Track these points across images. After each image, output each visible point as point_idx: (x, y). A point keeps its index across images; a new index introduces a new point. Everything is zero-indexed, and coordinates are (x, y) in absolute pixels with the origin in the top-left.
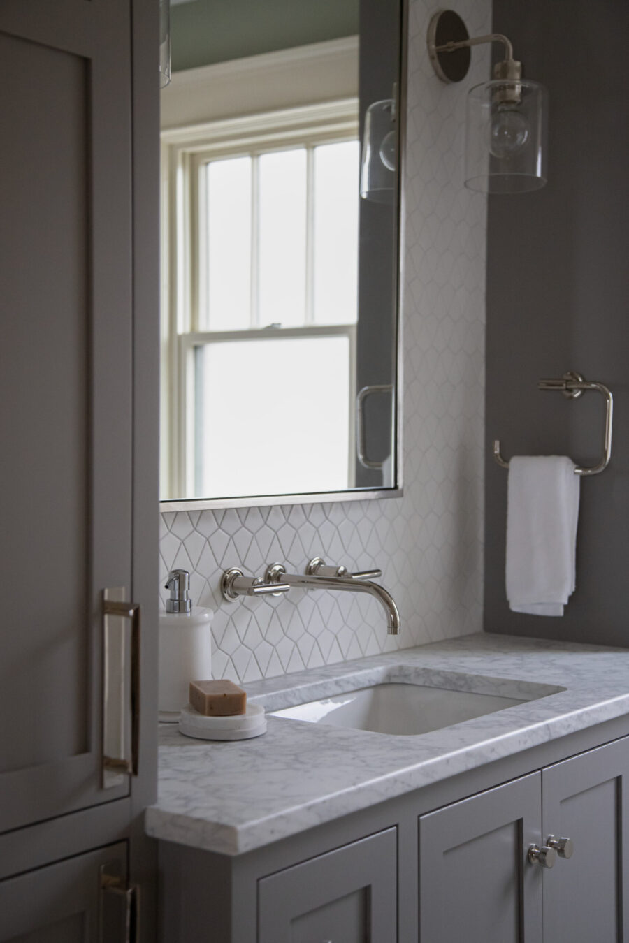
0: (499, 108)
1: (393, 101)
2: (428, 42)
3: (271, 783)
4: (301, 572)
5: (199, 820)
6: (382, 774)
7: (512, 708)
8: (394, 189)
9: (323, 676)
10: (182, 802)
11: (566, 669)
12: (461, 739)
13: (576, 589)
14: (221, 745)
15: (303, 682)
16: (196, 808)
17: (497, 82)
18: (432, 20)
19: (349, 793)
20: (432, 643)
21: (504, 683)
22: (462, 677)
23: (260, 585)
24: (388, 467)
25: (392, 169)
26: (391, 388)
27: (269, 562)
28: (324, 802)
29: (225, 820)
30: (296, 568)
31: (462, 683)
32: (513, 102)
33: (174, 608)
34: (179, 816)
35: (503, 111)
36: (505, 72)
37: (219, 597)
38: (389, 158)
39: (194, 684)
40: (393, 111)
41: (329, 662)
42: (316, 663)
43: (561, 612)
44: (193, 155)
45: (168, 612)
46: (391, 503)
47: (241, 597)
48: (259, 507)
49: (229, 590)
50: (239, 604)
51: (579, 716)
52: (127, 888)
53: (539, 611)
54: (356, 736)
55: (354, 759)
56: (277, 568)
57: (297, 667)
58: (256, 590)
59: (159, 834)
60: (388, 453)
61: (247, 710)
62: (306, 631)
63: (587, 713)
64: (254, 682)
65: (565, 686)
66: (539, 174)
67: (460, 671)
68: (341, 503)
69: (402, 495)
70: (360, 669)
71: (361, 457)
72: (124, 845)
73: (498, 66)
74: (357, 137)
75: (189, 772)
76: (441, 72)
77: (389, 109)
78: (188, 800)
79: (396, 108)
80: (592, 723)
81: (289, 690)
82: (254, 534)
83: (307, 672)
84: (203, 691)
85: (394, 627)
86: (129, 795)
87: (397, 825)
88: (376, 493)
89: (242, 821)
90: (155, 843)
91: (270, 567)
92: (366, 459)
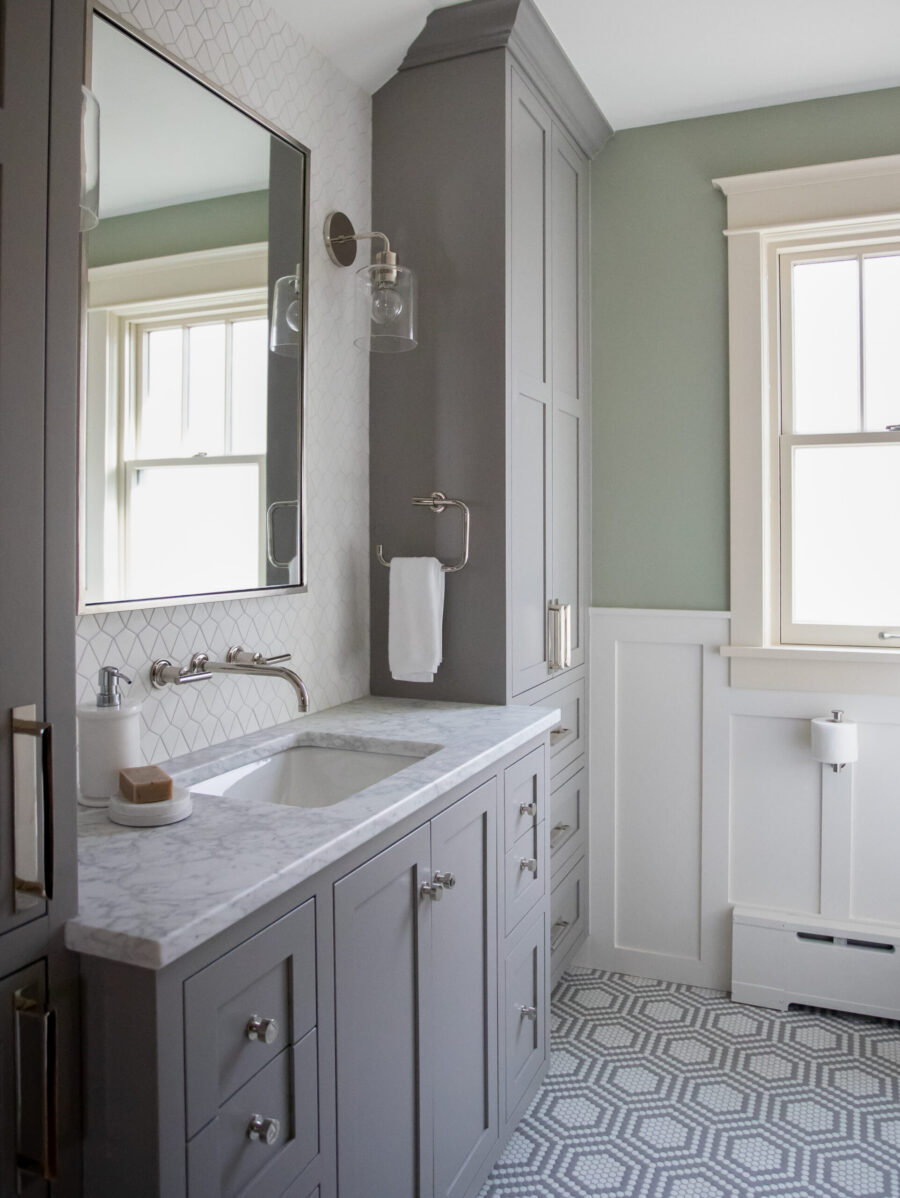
0: (380, 286)
1: (297, 277)
2: (324, 233)
3: (195, 877)
4: (221, 659)
5: (120, 935)
6: (301, 856)
7: (404, 771)
8: (298, 344)
9: (243, 746)
10: (103, 911)
11: (440, 727)
12: (368, 808)
13: (443, 660)
14: (149, 832)
15: (225, 754)
16: (119, 918)
17: (379, 266)
18: (327, 218)
19: (271, 881)
20: (331, 708)
21: (393, 743)
22: (359, 740)
23: (185, 674)
24: (293, 567)
25: (296, 330)
26: (296, 504)
27: (194, 652)
28: (248, 895)
29: (148, 933)
30: (217, 656)
31: (358, 744)
32: (391, 283)
33: (104, 702)
34: (99, 931)
35: (383, 289)
36: (384, 259)
37: (149, 685)
38: (294, 321)
39: (124, 773)
40: (296, 285)
41: (248, 732)
42: (236, 733)
43: (432, 680)
44: (137, 325)
45: (99, 706)
46: (297, 598)
47: (169, 684)
48: (185, 606)
49: (158, 678)
50: (167, 690)
51: (459, 773)
52: (46, 1012)
53: (414, 679)
54: (275, 812)
55: (274, 839)
56: (201, 657)
57: (220, 739)
58: (182, 680)
59: (78, 949)
60: (294, 555)
61: (174, 794)
62: (227, 707)
63: (464, 769)
64: (183, 756)
65: (443, 744)
66: (412, 338)
67: (358, 734)
68: (256, 598)
69: (306, 591)
70: (274, 737)
71: (270, 558)
72: (43, 963)
73: (379, 256)
74: (266, 316)
75: (115, 868)
76: (334, 257)
77: (293, 284)
78: (111, 906)
79: (299, 282)
80: (468, 776)
81: (213, 762)
82: (180, 629)
83: (228, 744)
84: (131, 780)
85: (303, 706)
86: (46, 913)
87: (315, 897)
88: (285, 590)
89: (165, 933)
90: (76, 957)
91: (195, 656)
92: (275, 559)
